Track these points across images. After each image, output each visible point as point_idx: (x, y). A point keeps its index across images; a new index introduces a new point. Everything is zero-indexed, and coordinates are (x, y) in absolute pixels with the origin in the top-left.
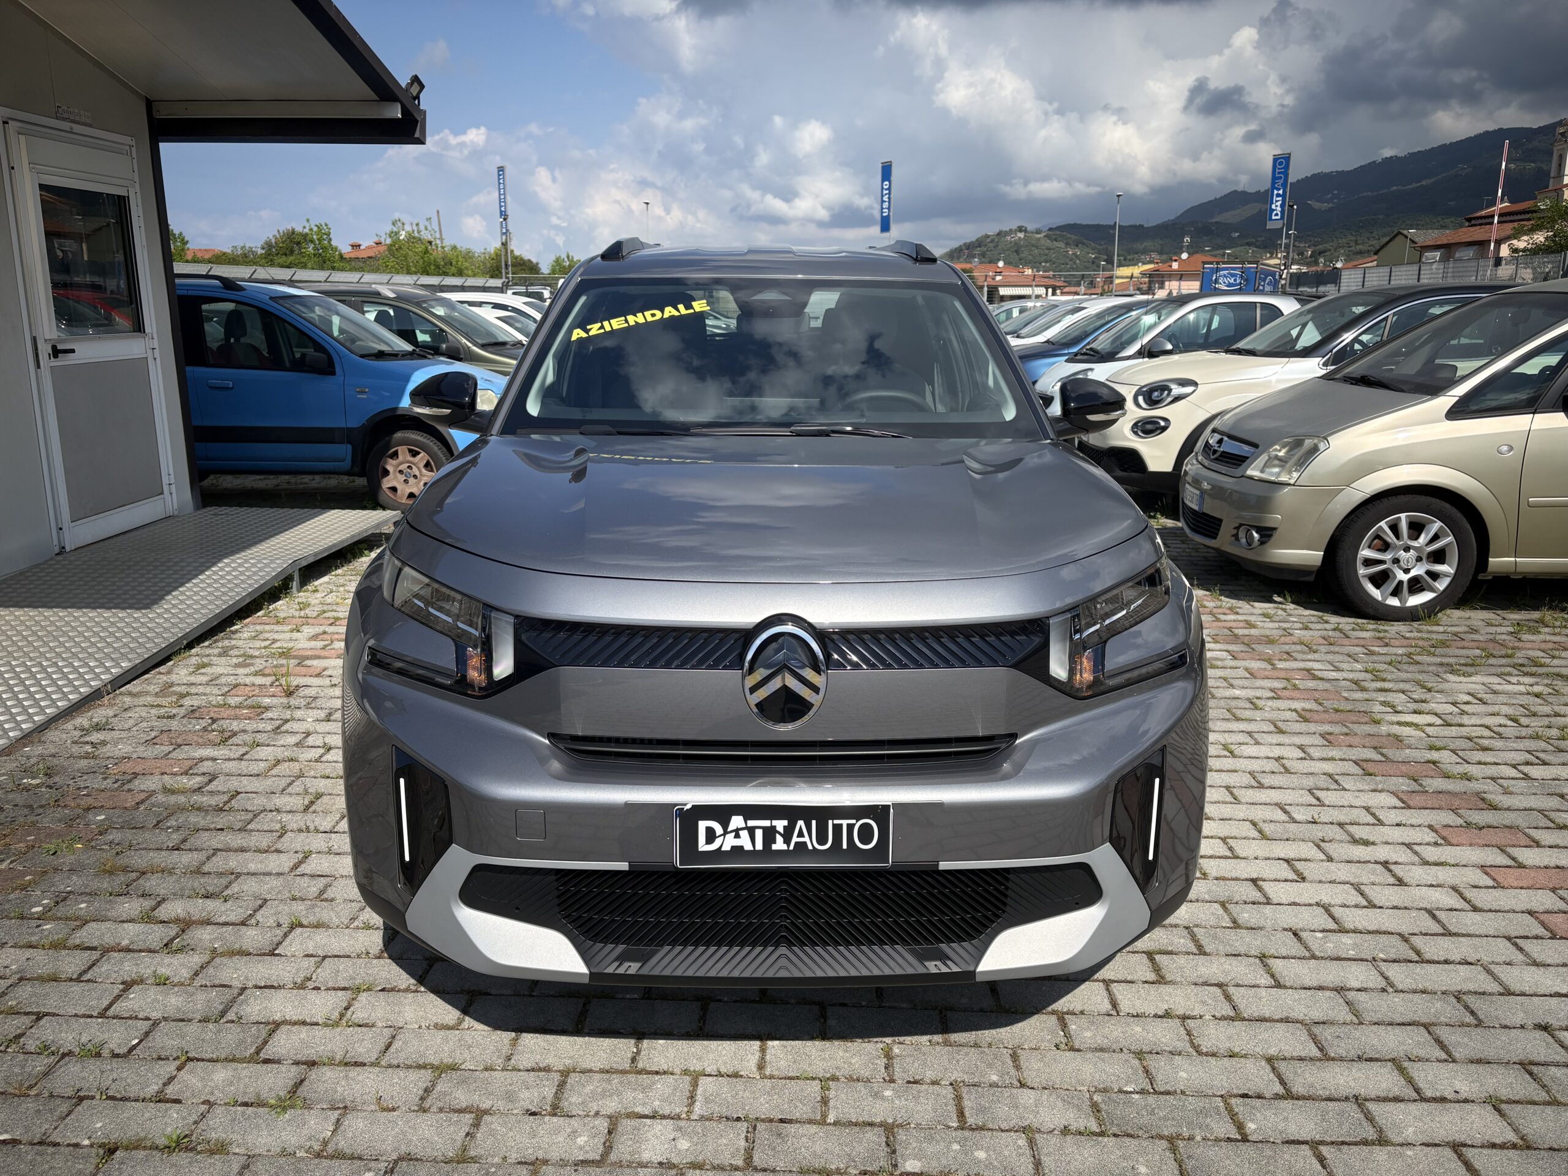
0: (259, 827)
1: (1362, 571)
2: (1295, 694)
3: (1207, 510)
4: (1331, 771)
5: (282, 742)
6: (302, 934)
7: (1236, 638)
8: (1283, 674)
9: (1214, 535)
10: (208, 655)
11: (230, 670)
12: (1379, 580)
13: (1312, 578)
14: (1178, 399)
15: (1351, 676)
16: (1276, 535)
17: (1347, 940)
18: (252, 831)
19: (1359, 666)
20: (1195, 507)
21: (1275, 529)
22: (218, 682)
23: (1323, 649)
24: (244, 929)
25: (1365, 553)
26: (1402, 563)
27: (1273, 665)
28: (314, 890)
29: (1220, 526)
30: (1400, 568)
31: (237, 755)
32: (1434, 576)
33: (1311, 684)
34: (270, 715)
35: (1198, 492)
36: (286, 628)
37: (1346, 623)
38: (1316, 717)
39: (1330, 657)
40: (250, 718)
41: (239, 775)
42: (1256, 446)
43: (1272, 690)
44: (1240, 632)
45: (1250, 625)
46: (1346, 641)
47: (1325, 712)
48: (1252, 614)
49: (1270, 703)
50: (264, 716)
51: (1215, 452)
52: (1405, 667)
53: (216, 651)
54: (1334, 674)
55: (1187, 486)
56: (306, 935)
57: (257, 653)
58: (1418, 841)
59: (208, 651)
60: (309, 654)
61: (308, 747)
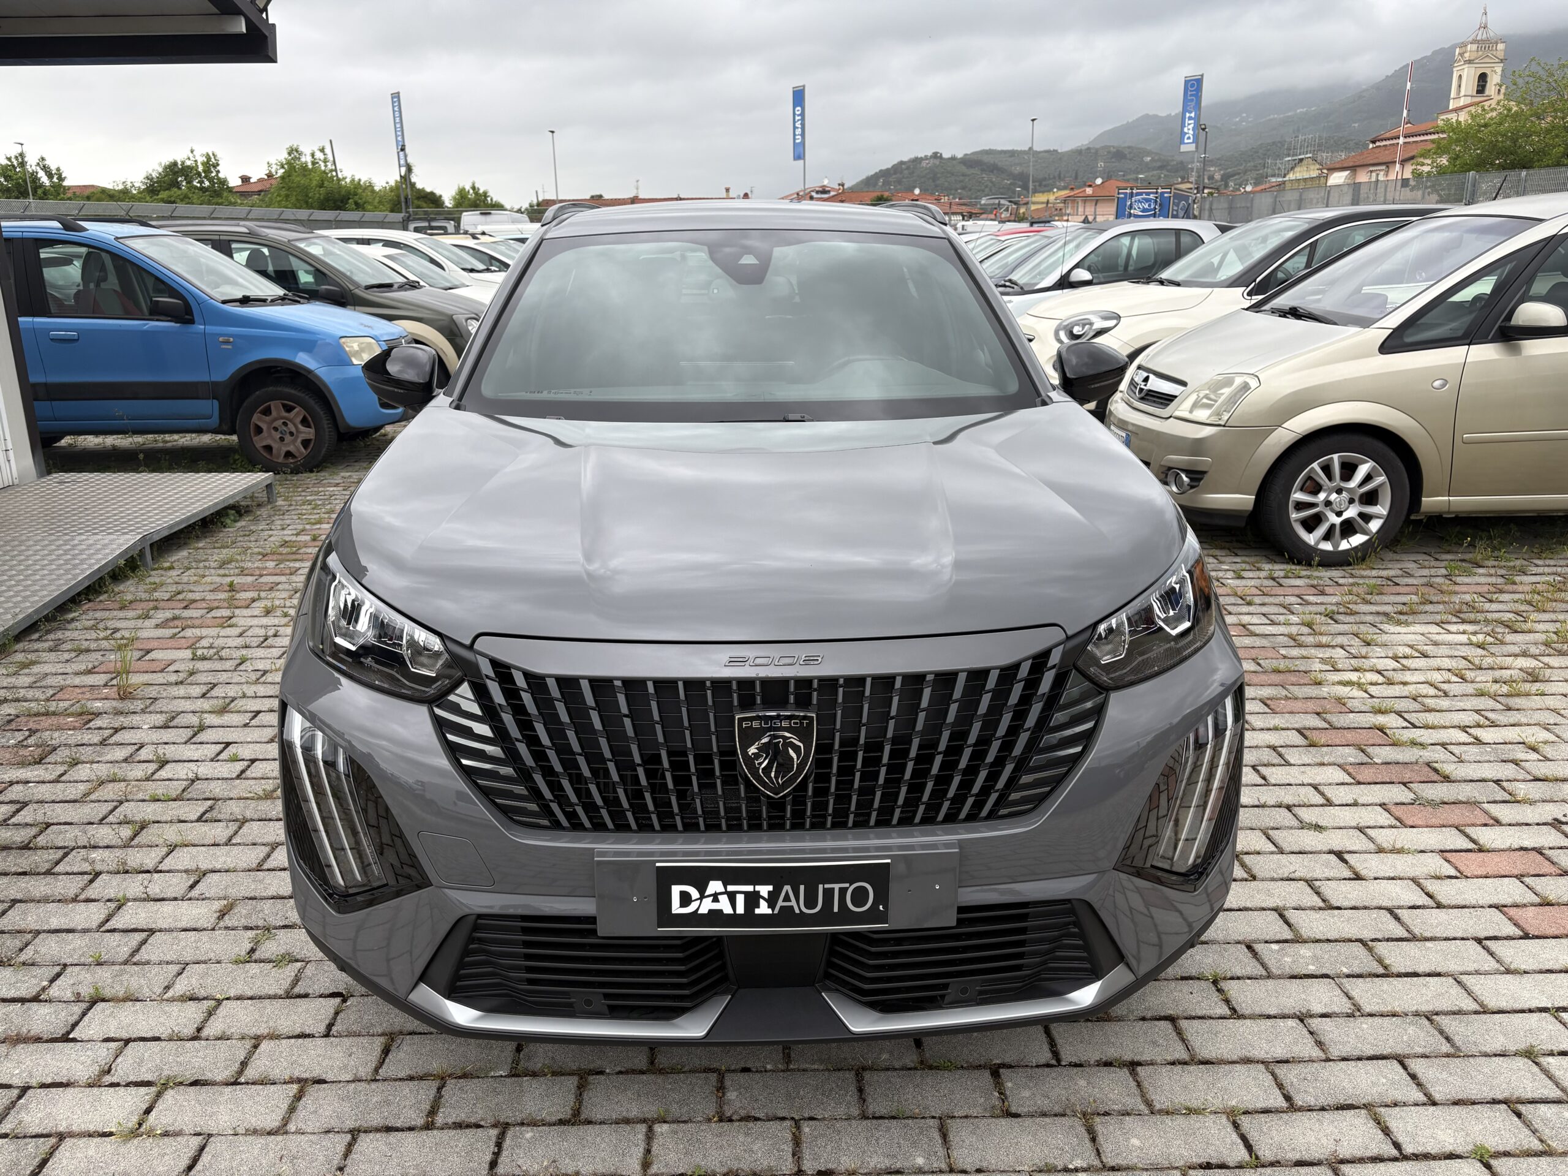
0: (68, 869)
1: (1294, 516)
4: (1276, 743)
5: (109, 757)
6: (103, 1010)
10: (37, 651)
11: (59, 668)
12: (1311, 524)
13: (1243, 524)
14: (1100, 333)
15: (1288, 630)
16: (1207, 479)
17: (1305, 951)
18: (59, 874)
19: (1294, 619)
21: (1204, 473)
22: (43, 683)
23: (1257, 600)
24: (34, 1006)
26: (1334, 506)
28: (124, 951)
30: (1333, 511)
31: (53, 777)
32: (1367, 518)
33: (1247, 641)
34: (98, 723)
35: (1124, 434)
36: (131, 614)
37: (1279, 569)
39: (1265, 609)
40: (74, 729)
41: (53, 802)
42: (1184, 384)
46: (1280, 591)
47: (1264, 673)
50: (91, 725)
51: (1141, 390)
52: (1342, 618)
53: (46, 645)
54: (1270, 628)
56: (108, 1012)
57: (93, 646)
58: (1372, 823)
59: (37, 645)
60: (155, 644)
61: (139, 762)
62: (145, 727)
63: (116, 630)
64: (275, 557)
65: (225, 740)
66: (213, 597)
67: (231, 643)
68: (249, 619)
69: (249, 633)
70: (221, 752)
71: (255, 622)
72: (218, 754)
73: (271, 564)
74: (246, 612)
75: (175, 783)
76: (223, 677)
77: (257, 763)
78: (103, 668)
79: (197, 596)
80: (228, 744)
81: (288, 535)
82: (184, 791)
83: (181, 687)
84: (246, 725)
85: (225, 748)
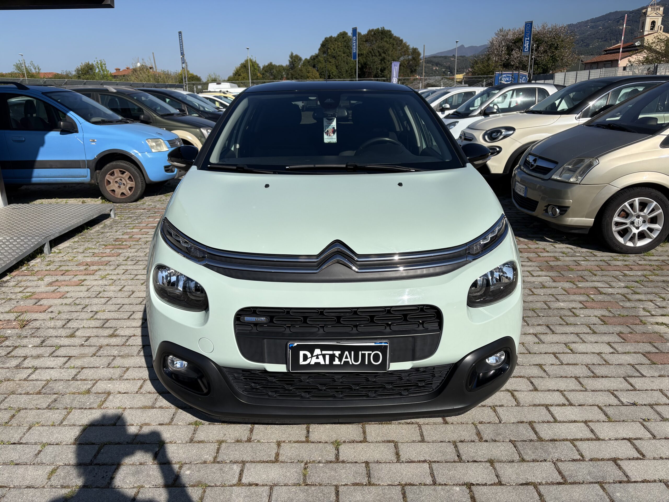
1: (614, 228)
2: (594, 305)
3: (529, 196)
4: (632, 362)
5: (7, 365)
7: (551, 268)
8: (582, 291)
9: (534, 210)
12: (623, 233)
13: (587, 232)
14: (505, 137)
15: (620, 291)
16: (569, 211)
19: (623, 284)
20: (523, 195)
21: (568, 207)
23: (599, 273)
25: (616, 219)
26: (635, 224)
27: (576, 285)
29: (537, 205)
30: (634, 226)
32: (651, 230)
33: (600, 297)
34: (7, 343)
35: (524, 187)
36: (36, 278)
37: (606, 256)
38: (611, 321)
39: (604, 279)
42: (556, 163)
43: (581, 302)
44: (552, 263)
45: (557, 259)
46: (609, 268)
47: (614, 316)
48: (555, 252)
49: (582, 311)
51: (532, 165)
52: (646, 284)
54: (610, 290)
55: (517, 183)
57: (14, 297)
60: (44, 295)
61: (23, 368)
62: (30, 346)
63: (27, 287)
64: (110, 247)
65: (70, 355)
66: (77, 269)
67: (82, 295)
68: (93, 282)
69: (92, 290)
70: (66, 362)
71: (96, 283)
72: (65, 364)
73: (108, 251)
74: (92, 277)
75: (39, 382)
76: (75, 315)
77: (84, 369)
78: (16, 310)
79: (69, 268)
80: (70, 357)
81: (119, 235)
82: (43, 387)
83: (53, 321)
84: (82, 345)
85: (69, 359)
